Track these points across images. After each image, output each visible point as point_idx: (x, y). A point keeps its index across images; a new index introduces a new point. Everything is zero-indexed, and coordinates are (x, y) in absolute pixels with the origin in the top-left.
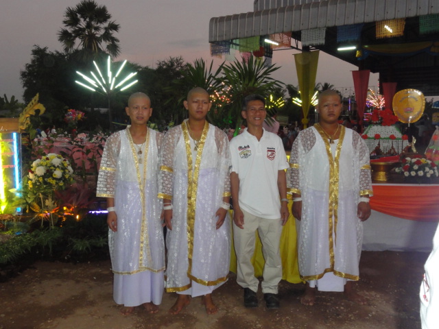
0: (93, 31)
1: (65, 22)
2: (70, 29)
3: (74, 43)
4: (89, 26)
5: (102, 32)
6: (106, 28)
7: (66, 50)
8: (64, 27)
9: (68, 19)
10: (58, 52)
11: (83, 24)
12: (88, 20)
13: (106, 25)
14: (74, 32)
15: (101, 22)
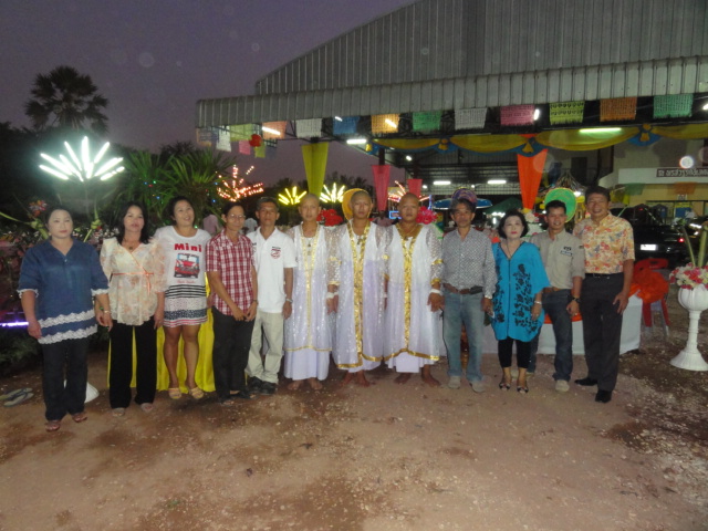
0: (73, 105)
1: (34, 92)
2: (41, 102)
3: (47, 119)
4: (67, 99)
5: (86, 107)
6: (90, 103)
7: (36, 126)
8: (32, 97)
9: (38, 88)
10: (25, 129)
11: (59, 95)
12: (66, 91)
13: (90, 98)
14: (48, 104)
15: (83, 95)
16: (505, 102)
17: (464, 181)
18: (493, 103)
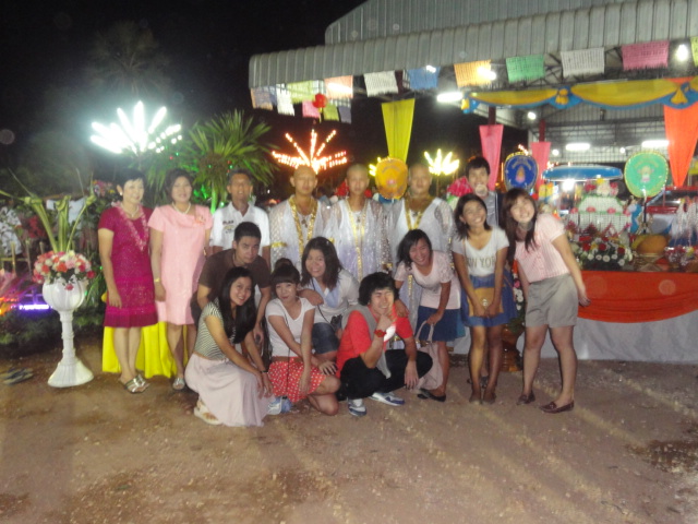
16: (629, 39)
17: (609, 143)
18: (613, 41)
